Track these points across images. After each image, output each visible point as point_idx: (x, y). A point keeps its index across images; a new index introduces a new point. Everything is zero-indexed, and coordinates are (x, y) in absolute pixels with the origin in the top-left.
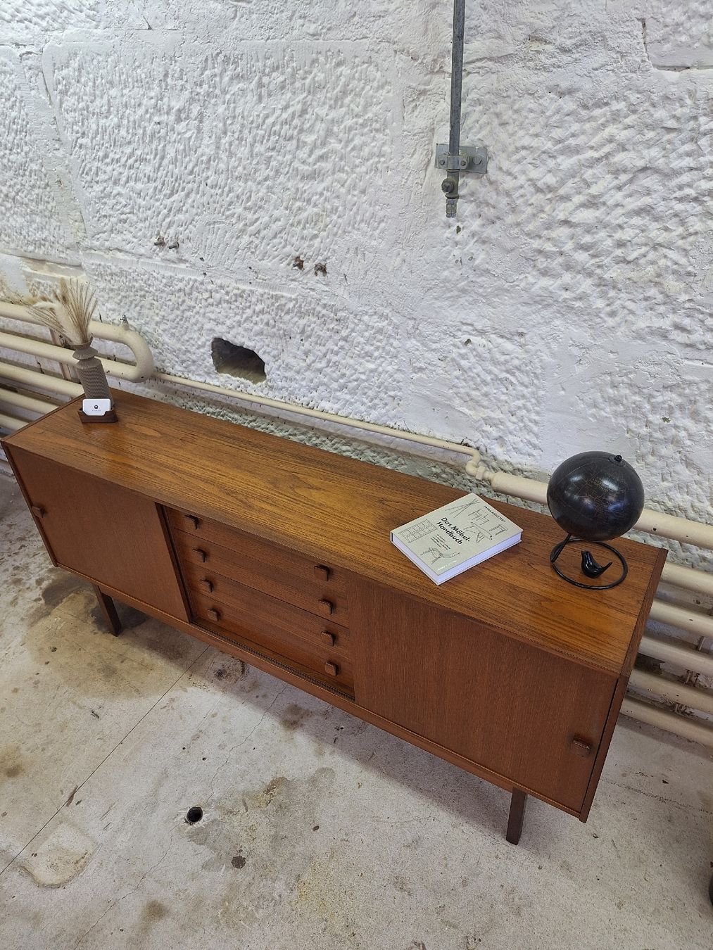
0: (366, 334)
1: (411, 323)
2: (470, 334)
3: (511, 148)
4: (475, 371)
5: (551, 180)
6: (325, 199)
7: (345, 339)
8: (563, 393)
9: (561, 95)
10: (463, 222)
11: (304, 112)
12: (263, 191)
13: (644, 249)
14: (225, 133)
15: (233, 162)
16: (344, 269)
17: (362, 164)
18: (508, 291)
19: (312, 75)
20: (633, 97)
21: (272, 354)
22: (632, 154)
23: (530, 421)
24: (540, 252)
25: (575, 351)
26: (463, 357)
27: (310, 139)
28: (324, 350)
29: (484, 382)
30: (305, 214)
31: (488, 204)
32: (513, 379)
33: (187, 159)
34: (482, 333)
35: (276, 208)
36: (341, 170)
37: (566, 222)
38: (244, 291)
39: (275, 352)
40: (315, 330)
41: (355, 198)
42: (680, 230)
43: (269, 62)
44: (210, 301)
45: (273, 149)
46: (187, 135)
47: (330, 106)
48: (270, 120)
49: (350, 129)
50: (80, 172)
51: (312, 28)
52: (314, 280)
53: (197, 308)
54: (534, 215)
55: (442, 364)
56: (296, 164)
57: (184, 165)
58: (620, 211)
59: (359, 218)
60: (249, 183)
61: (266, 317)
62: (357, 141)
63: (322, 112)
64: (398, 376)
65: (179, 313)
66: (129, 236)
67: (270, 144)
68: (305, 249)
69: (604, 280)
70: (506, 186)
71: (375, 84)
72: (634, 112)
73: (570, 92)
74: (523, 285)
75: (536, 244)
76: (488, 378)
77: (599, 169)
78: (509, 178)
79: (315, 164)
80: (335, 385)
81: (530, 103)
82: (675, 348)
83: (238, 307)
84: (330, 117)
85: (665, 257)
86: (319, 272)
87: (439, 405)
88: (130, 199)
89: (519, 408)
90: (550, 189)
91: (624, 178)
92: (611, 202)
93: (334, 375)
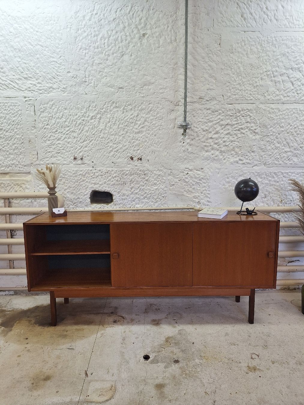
0: (155, 177)
1: (170, 171)
2: (188, 171)
3: (197, 122)
4: (190, 182)
5: (207, 128)
6: (143, 138)
7: (147, 180)
8: (215, 183)
9: (208, 109)
10: (185, 140)
11: (138, 116)
12: (121, 138)
13: (229, 143)
14: (109, 122)
15: (111, 130)
16: (148, 158)
17: (155, 128)
18: (198, 157)
19: (141, 106)
20: (223, 110)
21: (117, 192)
22: (224, 122)
23: (207, 194)
24: (205, 146)
25: (217, 170)
26: (186, 178)
27: (139, 123)
28: (138, 185)
29: (193, 185)
30: (135, 144)
31: (191, 135)
32: (201, 182)
33: (93, 130)
34: (191, 170)
35: (125, 142)
36: (149, 130)
37: (211, 138)
38: (109, 171)
39: (119, 190)
40: (136, 179)
41: (153, 137)
42: (236, 137)
43: (127, 103)
44: (94, 176)
45: (126, 126)
46: (95, 123)
47: (146, 114)
48: (126, 118)
49: (152, 119)
50: (42, 137)
51: (142, 95)
52: (136, 163)
53: (87, 180)
54: (203, 137)
55: (180, 182)
56: (134, 129)
57: (91, 132)
58: (223, 134)
59: (154, 143)
60: (116, 136)
61: (116, 179)
62: (154, 122)
63: (144, 115)
64: (165, 189)
65: (77, 183)
66: (60, 158)
67: (125, 125)
68: (134, 153)
69: (222, 151)
70: (196, 130)
71: (160, 108)
72: (223, 113)
73: (209, 109)
74: (202, 155)
75: (204, 144)
76: (194, 183)
77: (217, 125)
78: (196, 129)
79: (140, 129)
80: (142, 197)
81: (200, 111)
82: (240, 165)
83: (105, 177)
84: (146, 117)
85: (234, 144)
86: (139, 160)
87: (179, 196)
88: (64, 145)
89: (204, 190)
90: (207, 130)
91: (223, 127)
92: (221, 132)
93: (142, 194)
